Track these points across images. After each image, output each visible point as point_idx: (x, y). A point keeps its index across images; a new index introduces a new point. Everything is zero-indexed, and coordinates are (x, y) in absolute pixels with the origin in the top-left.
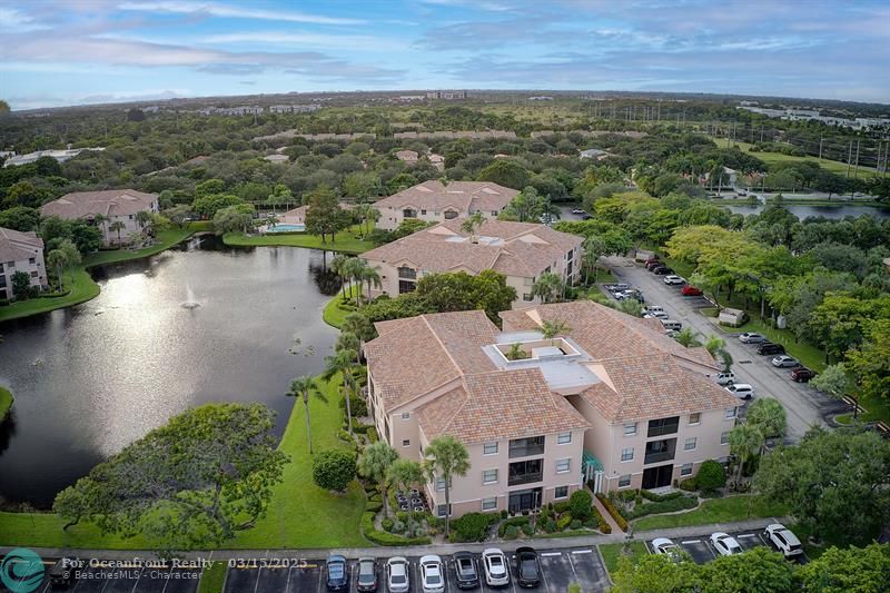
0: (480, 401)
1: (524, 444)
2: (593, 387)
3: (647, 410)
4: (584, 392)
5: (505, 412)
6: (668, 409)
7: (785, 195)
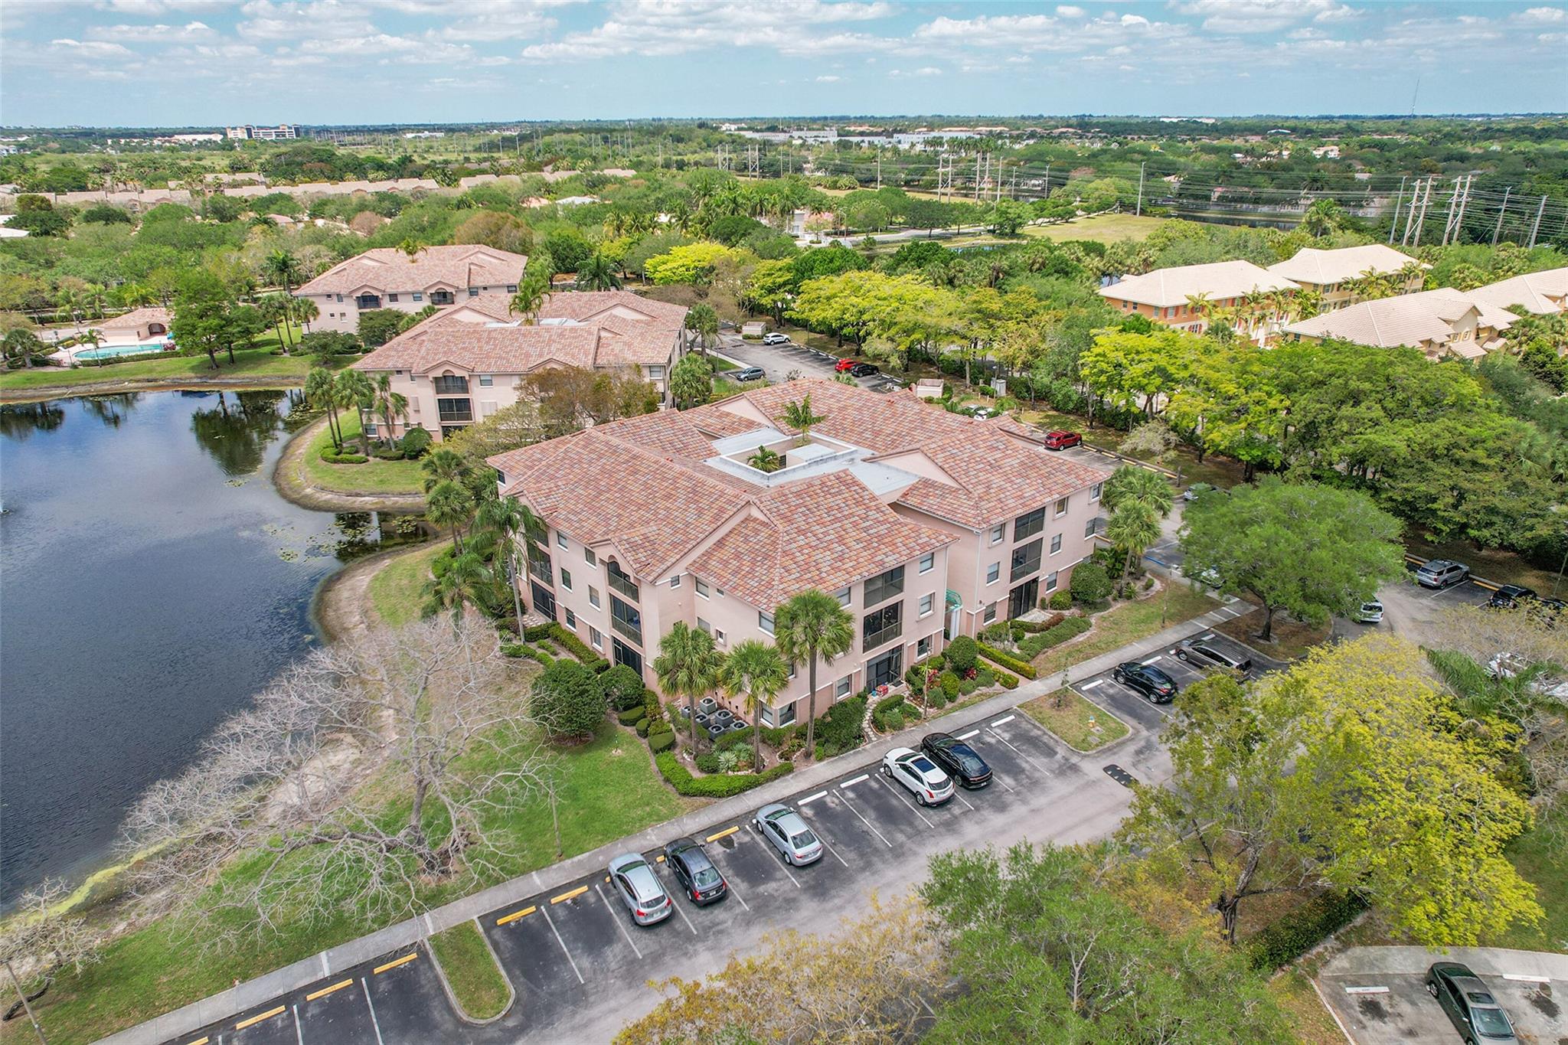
0: (800, 532)
1: (879, 584)
2: (913, 488)
3: (1011, 503)
4: (905, 495)
5: (841, 540)
6: (1033, 498)
7: (878, 237)
